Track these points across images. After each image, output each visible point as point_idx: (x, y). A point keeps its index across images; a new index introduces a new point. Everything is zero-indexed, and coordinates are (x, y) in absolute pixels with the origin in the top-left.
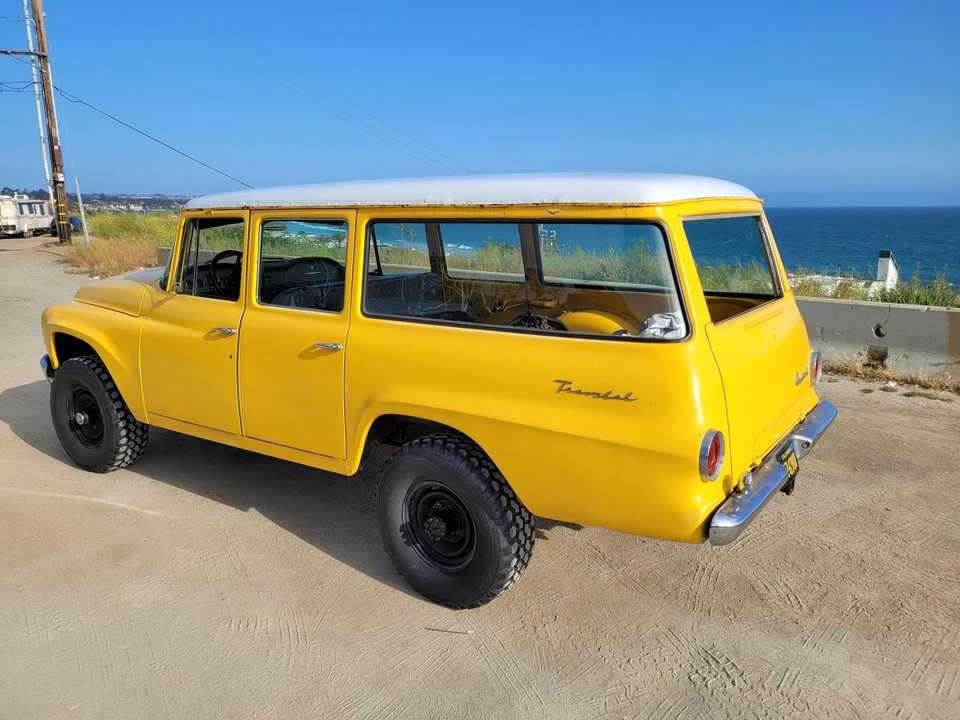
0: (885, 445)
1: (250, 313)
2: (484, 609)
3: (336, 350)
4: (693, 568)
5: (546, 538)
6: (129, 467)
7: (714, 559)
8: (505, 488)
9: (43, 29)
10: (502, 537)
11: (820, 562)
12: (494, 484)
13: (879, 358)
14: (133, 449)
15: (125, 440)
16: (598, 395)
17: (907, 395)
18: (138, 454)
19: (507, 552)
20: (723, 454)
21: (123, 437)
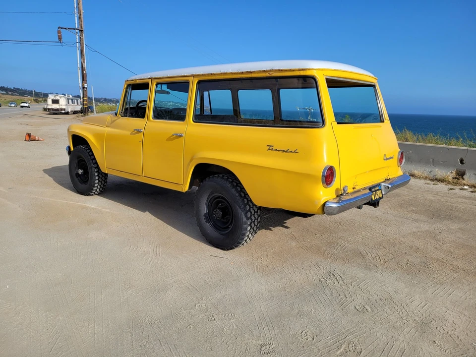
1: (150, 124)
3: (181, 136)
5: (272, 230)
6: (99, 194)
9: (82, 18)
10: (244, 216)
12: (242, 194)
13: (461, 174)
14: (100, 186)
15: (97, 181)
16: (283, 151)
17: (472, 192)
18: (101, 191)
19: (246, 223)
20: (335, 177)
21: (96, 180)
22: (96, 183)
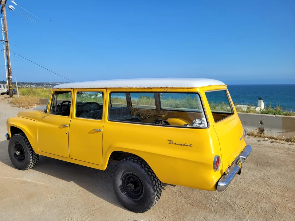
0: (266, 158)
1: (73, 120)
2: (146, 213)
3: (100, 131)
4: (211, 198)
5: (164, 189)
6: (33, 168)
7: (217, 195)
8: (153, 174)
9: (7, 34)
10: (152, 189)
11: (249, 196)
12: (149, 172)
13: (262, 131)
14: (34, 163)
16: (181, 145)
17: (271, 142)
18: (35, 164)
19: (154, 194)
20: (220, 163)
21: (31, 159)
22: (31, 161)
